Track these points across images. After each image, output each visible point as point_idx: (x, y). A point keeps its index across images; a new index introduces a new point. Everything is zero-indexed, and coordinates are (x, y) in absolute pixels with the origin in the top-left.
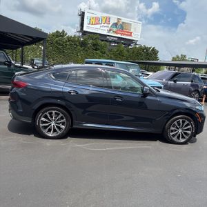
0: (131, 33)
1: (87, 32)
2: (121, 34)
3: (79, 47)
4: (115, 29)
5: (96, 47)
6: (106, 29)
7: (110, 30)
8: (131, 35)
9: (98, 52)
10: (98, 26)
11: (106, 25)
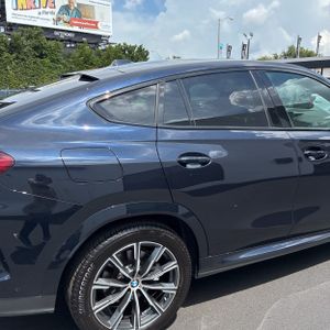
0: (96, 23)
1: (14, 24)
2: (80, 26)
3: (6, 55)
4: (66, 18)
5: (40, 51)
6: (50, 17)
7: (59, 19)
8: (96, 28)
9: (47, 61)
10: (34, 13)
11: (48, 9)
